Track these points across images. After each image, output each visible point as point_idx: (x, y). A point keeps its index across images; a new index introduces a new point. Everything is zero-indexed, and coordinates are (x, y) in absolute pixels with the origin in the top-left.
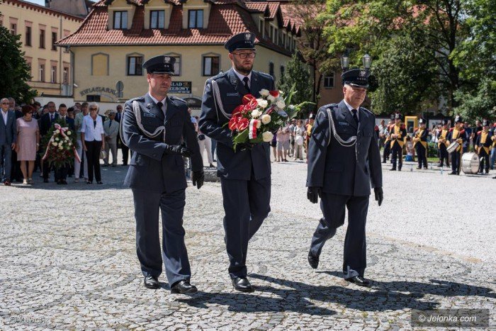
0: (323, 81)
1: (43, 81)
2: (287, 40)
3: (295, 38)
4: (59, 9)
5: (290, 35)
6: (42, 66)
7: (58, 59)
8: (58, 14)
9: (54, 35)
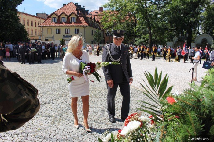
0: (106, 35)
1: (36, 35)
2: (97, 25)
3: (99, 24)
4: (40, 17)
5: (97, 23)
6: (36, 31)
7: (40, 29)
8: (40, 18)
9: (39, 23)
